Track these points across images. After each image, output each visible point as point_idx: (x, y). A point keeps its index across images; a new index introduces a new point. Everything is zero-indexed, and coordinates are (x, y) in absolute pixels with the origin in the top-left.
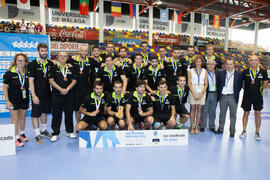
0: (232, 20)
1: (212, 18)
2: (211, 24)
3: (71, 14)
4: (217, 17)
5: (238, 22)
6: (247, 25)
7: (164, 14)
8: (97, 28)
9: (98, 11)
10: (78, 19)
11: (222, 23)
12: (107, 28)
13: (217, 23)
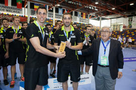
0: (90, 15)
1: (82, 14)
2: (82, 17)
3: (11, 8)
4: (84, 14)
5: (93, 17)
6: (96, 18)
7: (60, 11)
8: (26, 16)
9: (27, 7)
10: (15, 11)
11: (87, 17)
12: (32, 16)
13: (84, 16)
